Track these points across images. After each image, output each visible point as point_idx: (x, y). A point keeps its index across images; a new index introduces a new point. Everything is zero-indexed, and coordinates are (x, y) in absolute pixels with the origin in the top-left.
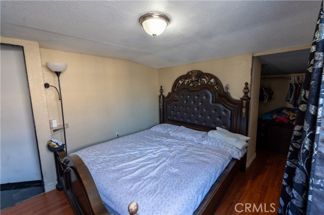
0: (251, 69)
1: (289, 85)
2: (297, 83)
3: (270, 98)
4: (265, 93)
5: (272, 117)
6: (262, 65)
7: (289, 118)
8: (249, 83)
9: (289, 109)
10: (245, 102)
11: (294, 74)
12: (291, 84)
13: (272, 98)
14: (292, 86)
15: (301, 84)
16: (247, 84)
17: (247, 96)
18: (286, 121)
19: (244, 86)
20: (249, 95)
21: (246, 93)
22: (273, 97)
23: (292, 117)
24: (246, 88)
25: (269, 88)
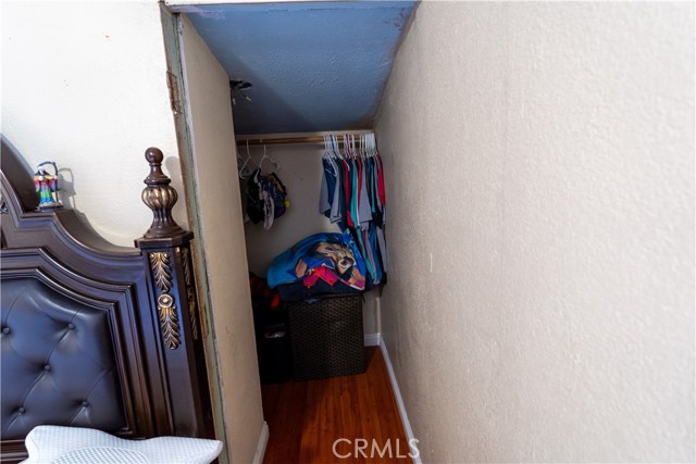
0: (170, 75)
1: (321, 165)
2: (341, 157)
3: (280, 211)
4: (264, 195)
5: (293, 272)
6: (233, 84)
7: (337, 270)
8: (170, 150)
9: (331, 239)
10: (159, 258)
11: (331, 133)
12: (325, 162)
13: (284, 208)
14: (331, 167)
15: (350, 161)
16: (155, 157)
17: (172, 228)
18: (330, 281)
19: (146, 169)
20: (180, 216)
21: (163, 210)
22: (287, 204)
23: (344, 263)
24: (158, 181)
25: (273, 174)
